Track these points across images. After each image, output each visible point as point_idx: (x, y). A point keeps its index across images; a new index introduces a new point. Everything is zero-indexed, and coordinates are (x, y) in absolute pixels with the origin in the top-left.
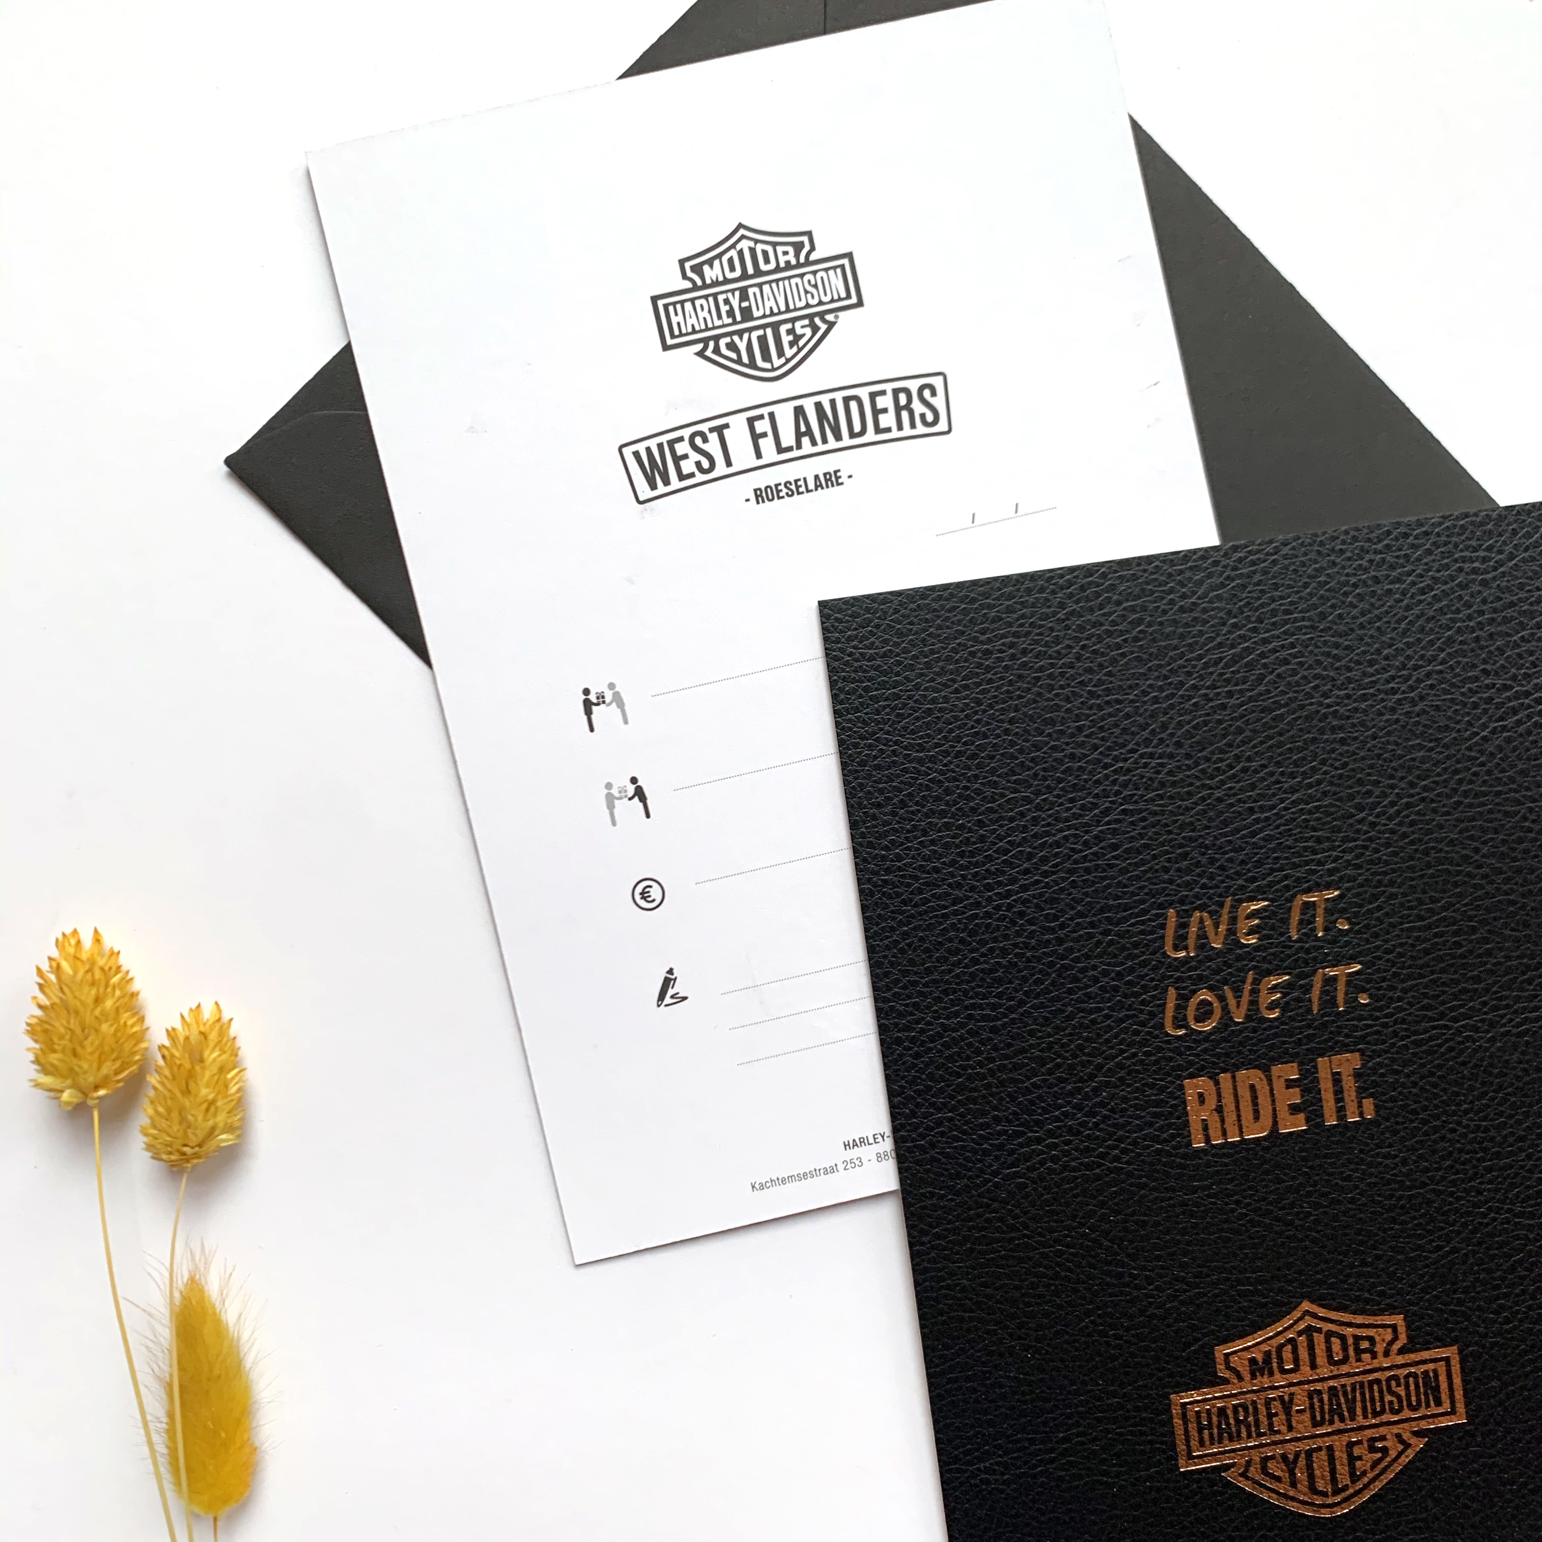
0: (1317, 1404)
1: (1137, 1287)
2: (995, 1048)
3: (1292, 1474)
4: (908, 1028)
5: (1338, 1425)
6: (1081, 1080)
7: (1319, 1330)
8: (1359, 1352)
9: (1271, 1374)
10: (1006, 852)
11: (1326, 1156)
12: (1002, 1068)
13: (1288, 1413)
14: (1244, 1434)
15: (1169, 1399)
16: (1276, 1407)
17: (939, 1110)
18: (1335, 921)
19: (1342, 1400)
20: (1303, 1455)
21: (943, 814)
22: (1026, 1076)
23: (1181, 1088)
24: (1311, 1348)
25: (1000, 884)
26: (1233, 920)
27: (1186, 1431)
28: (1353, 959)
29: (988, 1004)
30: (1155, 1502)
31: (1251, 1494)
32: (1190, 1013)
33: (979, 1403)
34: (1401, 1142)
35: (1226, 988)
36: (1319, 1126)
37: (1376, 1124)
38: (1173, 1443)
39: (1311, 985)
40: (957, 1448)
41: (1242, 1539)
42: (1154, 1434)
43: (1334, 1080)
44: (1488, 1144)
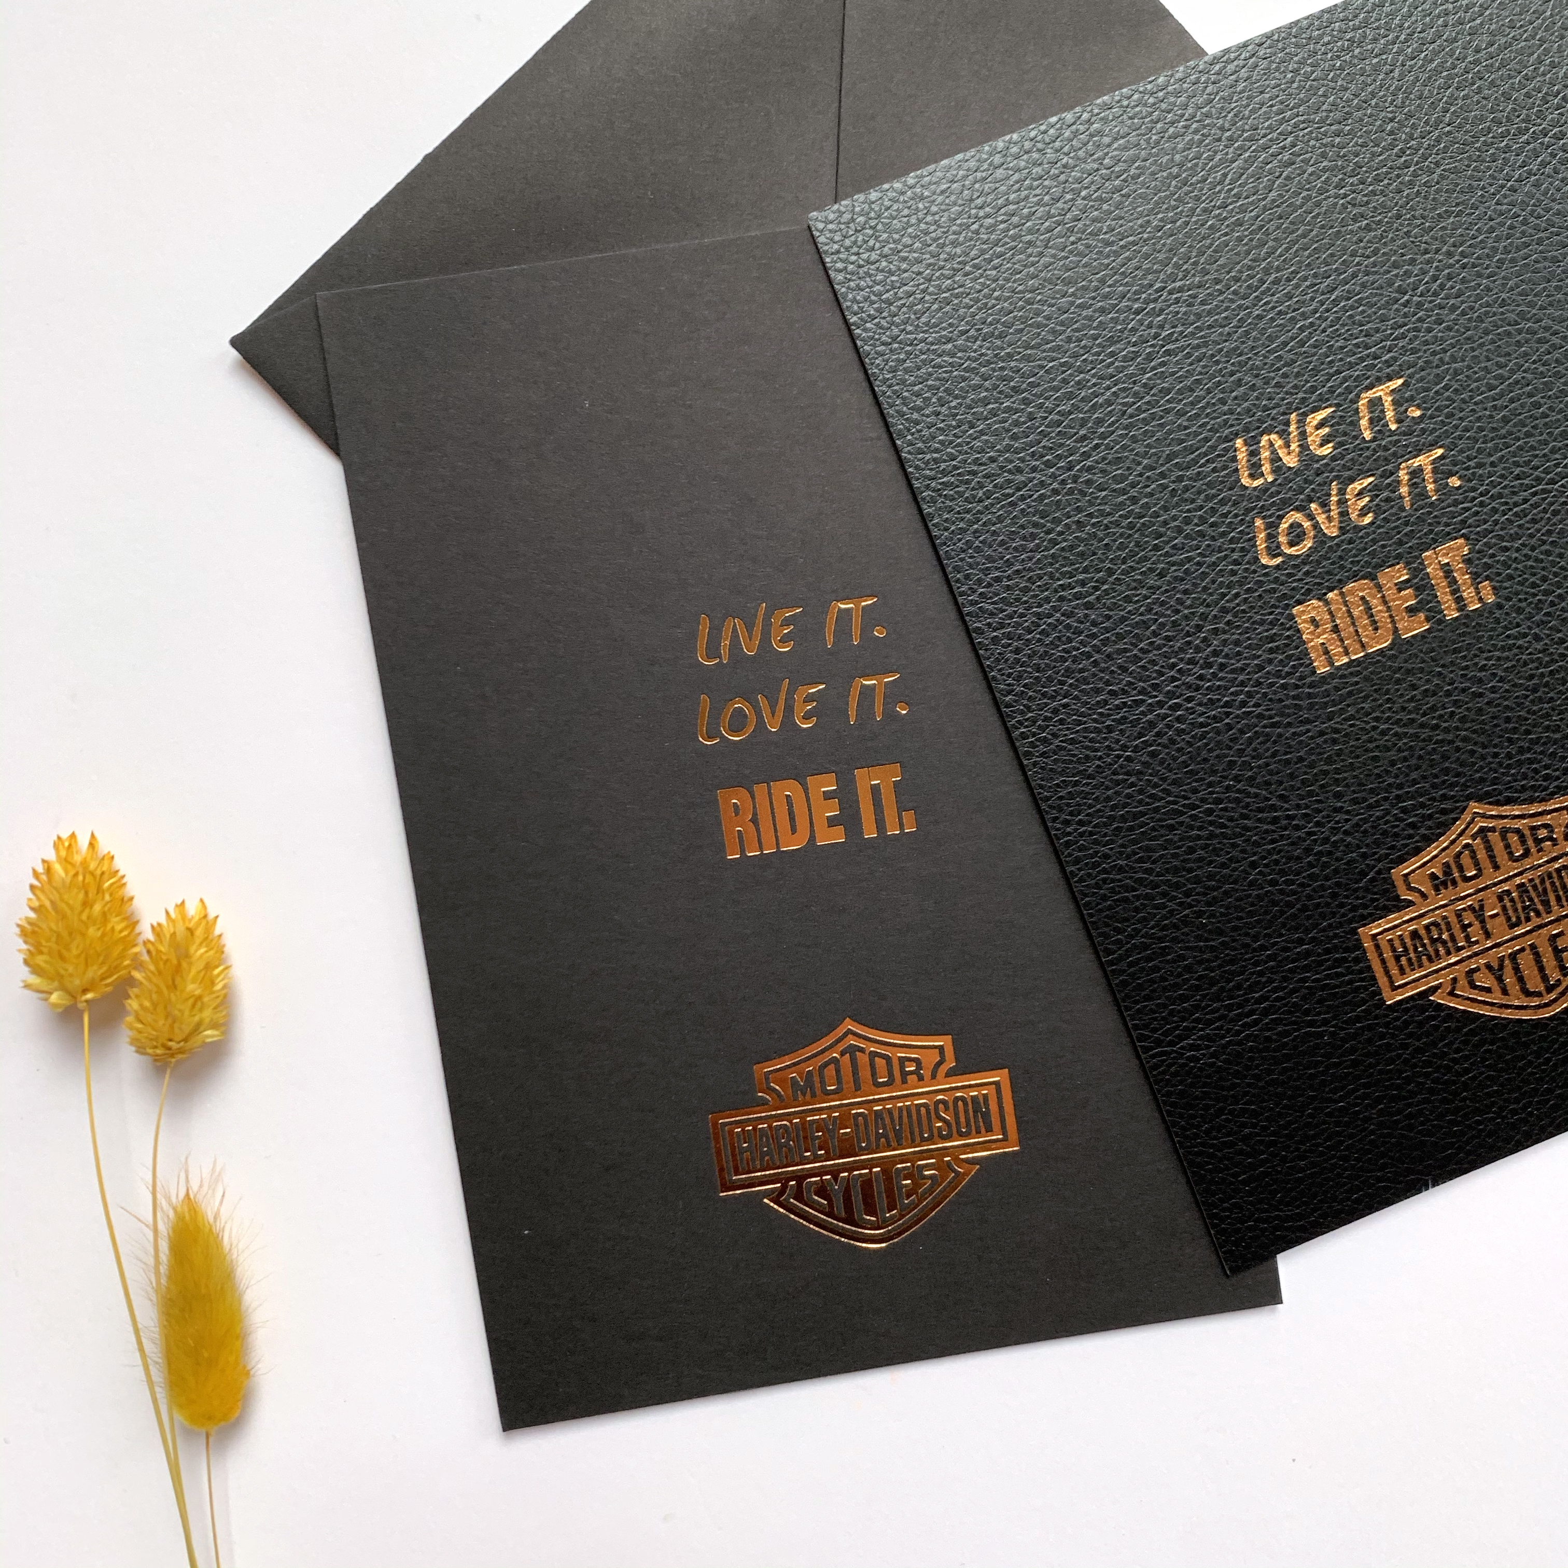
0: (1508, 904)
1: (1297, 828)
2: (1094, 624)
3: (1500, 979)
4: (1002, 626)
5: (1536, 921)
6: (1188, 634)
7: (1493, 830)
8: (1538, 841)
9: (1454, 883)
10: (1059, 423)
11: (1455, 651)
12: (1105, 642)
13: (1483, 923)
14: (1442, 951)
15: (1357, 934)
16: (1468, 918)
17: (1053, 698)
18: (1406, 410)
19: (1533, 894)
20: (1507, 962)
21: (985, 402)
22: (1132, 644)
23: (1292, 617)
24: (1489, 848)
25: (1059, 457)
26: (1303, 435)
27: (1383, 961)
28: (1433, 445)
29: (1076, 582)
30: (1370, 1041)
31: (1464, 1011)
32: (1282, 539)
33: (1166, 980)
34: (1529, 619)
35: (1313, 506)
36: (1440, 622)
37: (1500, 606)
38: (1374, 978)
39: (1399, 482)
40: (1155, 1030)
41: (1466, 1058)
42: (1352, 973)
43: (1445, 572)
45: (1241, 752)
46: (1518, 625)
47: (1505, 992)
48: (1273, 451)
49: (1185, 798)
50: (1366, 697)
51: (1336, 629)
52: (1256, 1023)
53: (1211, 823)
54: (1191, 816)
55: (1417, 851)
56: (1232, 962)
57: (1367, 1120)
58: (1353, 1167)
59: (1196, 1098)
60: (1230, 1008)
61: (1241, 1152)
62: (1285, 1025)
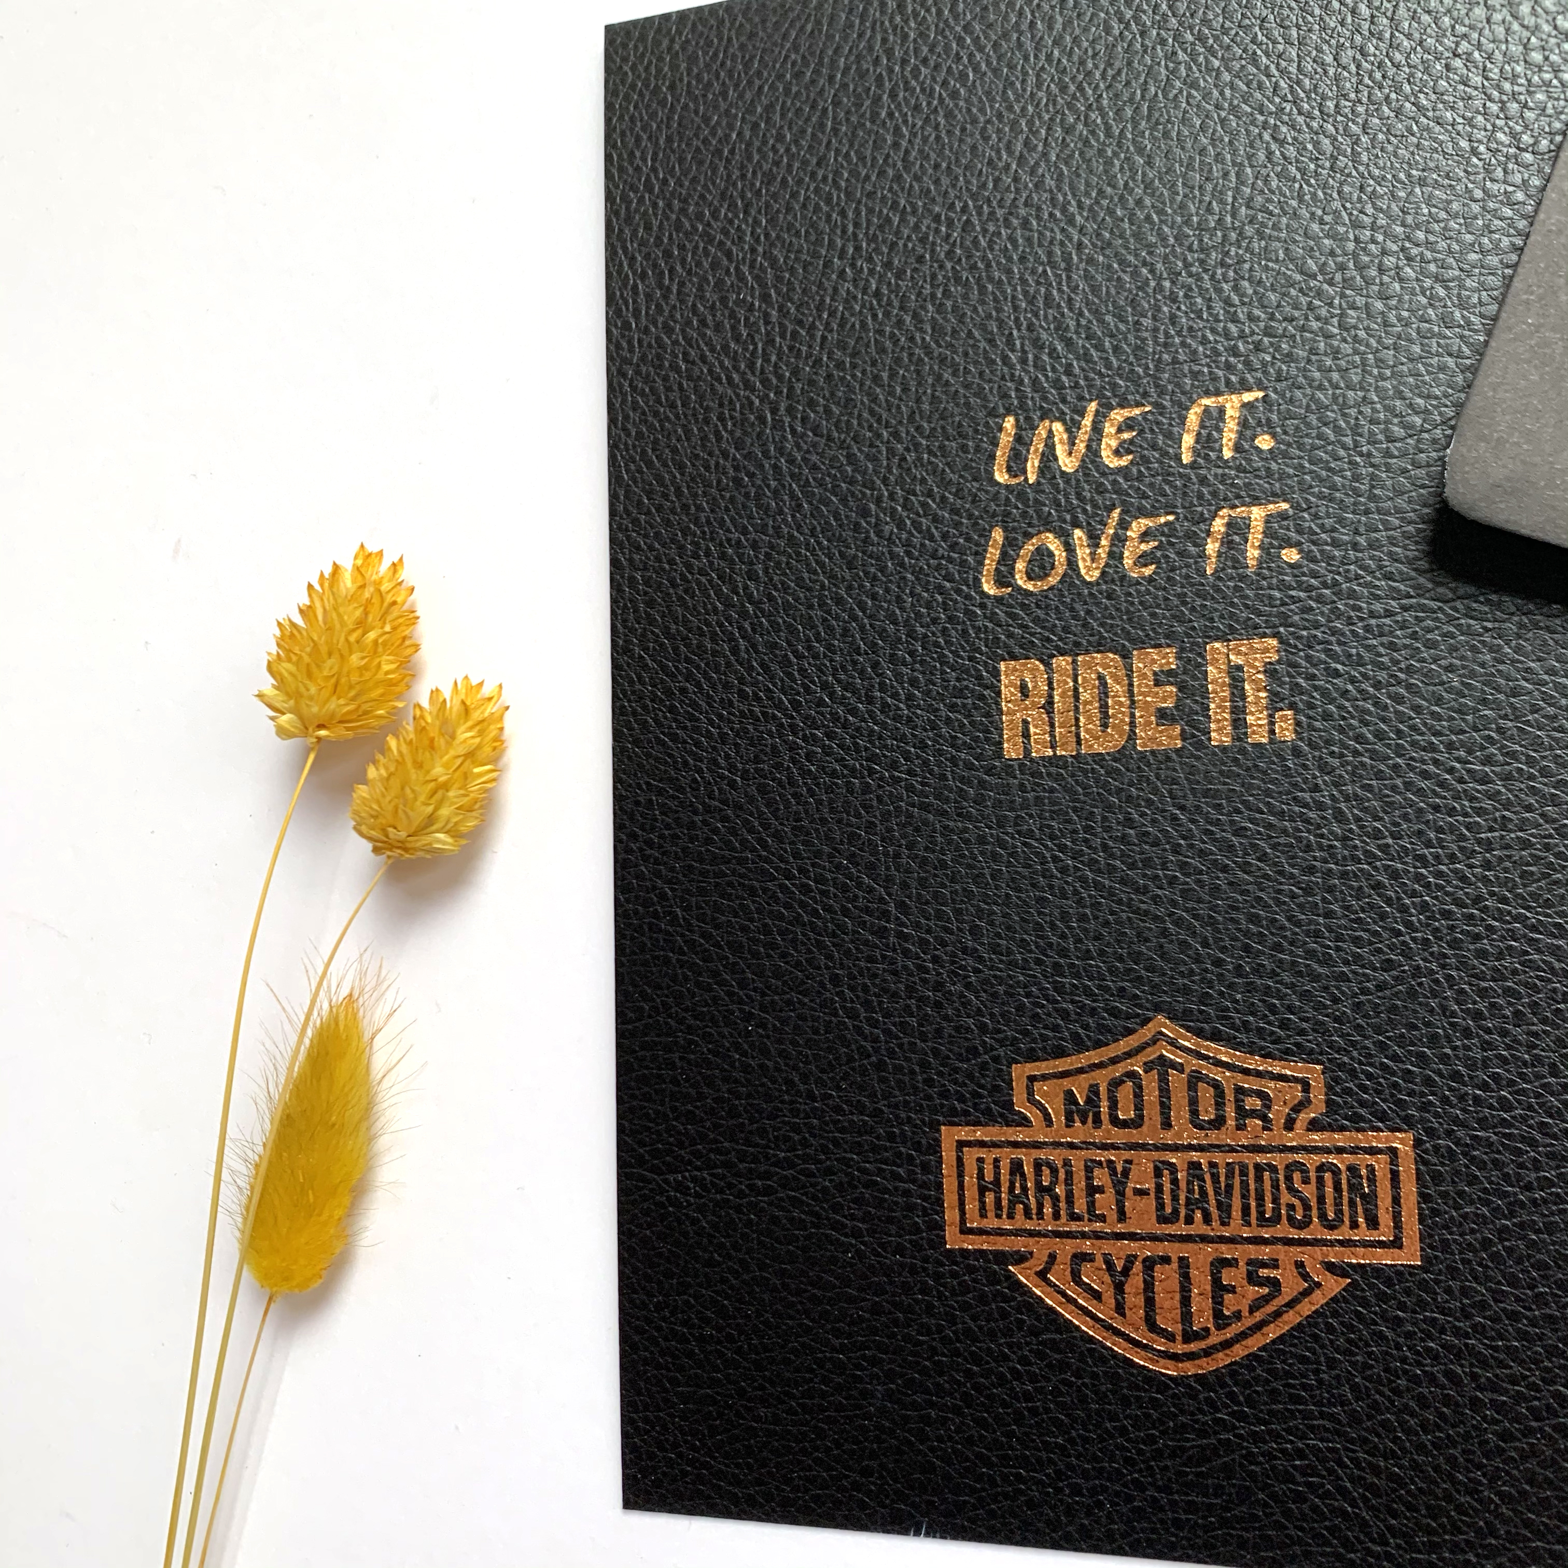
0: (1167, 1187)
3: (1119, 1288)
7: (1180, 1068)
8: (1242, 1113)
11: (1208, 793)
15: (939, 1131)
18: (1254, 437)
23: (996, 674)
26: (1097, 433)
28: (1275, 496)
30: (906, 1288)
31: (1051, 1309)
32: (1020, 565)
33: (679, 1085)
34: (1336, 785)
35: (1078, 533)
36: (1200, 745)
37: (1296, 752)
38: (940, 1202)
40: (642, 1144)
42: (914, 1182)
43: (1233, 678)
44: (1487, 804)
45: (870, 827)
46: (1316, 788)
47: (1120, 1309)
48: (1050, 446)
49: (782, 859)
50: (1059, 814)
51: (1049, 707)
54: (781, 885)
55: (1060, 1053)
56: (768, 1098)
57: (864, 1394)
58: (828, 1450)
59: (660, 1255)
61: (690, 1355)
62: (803, 1212)
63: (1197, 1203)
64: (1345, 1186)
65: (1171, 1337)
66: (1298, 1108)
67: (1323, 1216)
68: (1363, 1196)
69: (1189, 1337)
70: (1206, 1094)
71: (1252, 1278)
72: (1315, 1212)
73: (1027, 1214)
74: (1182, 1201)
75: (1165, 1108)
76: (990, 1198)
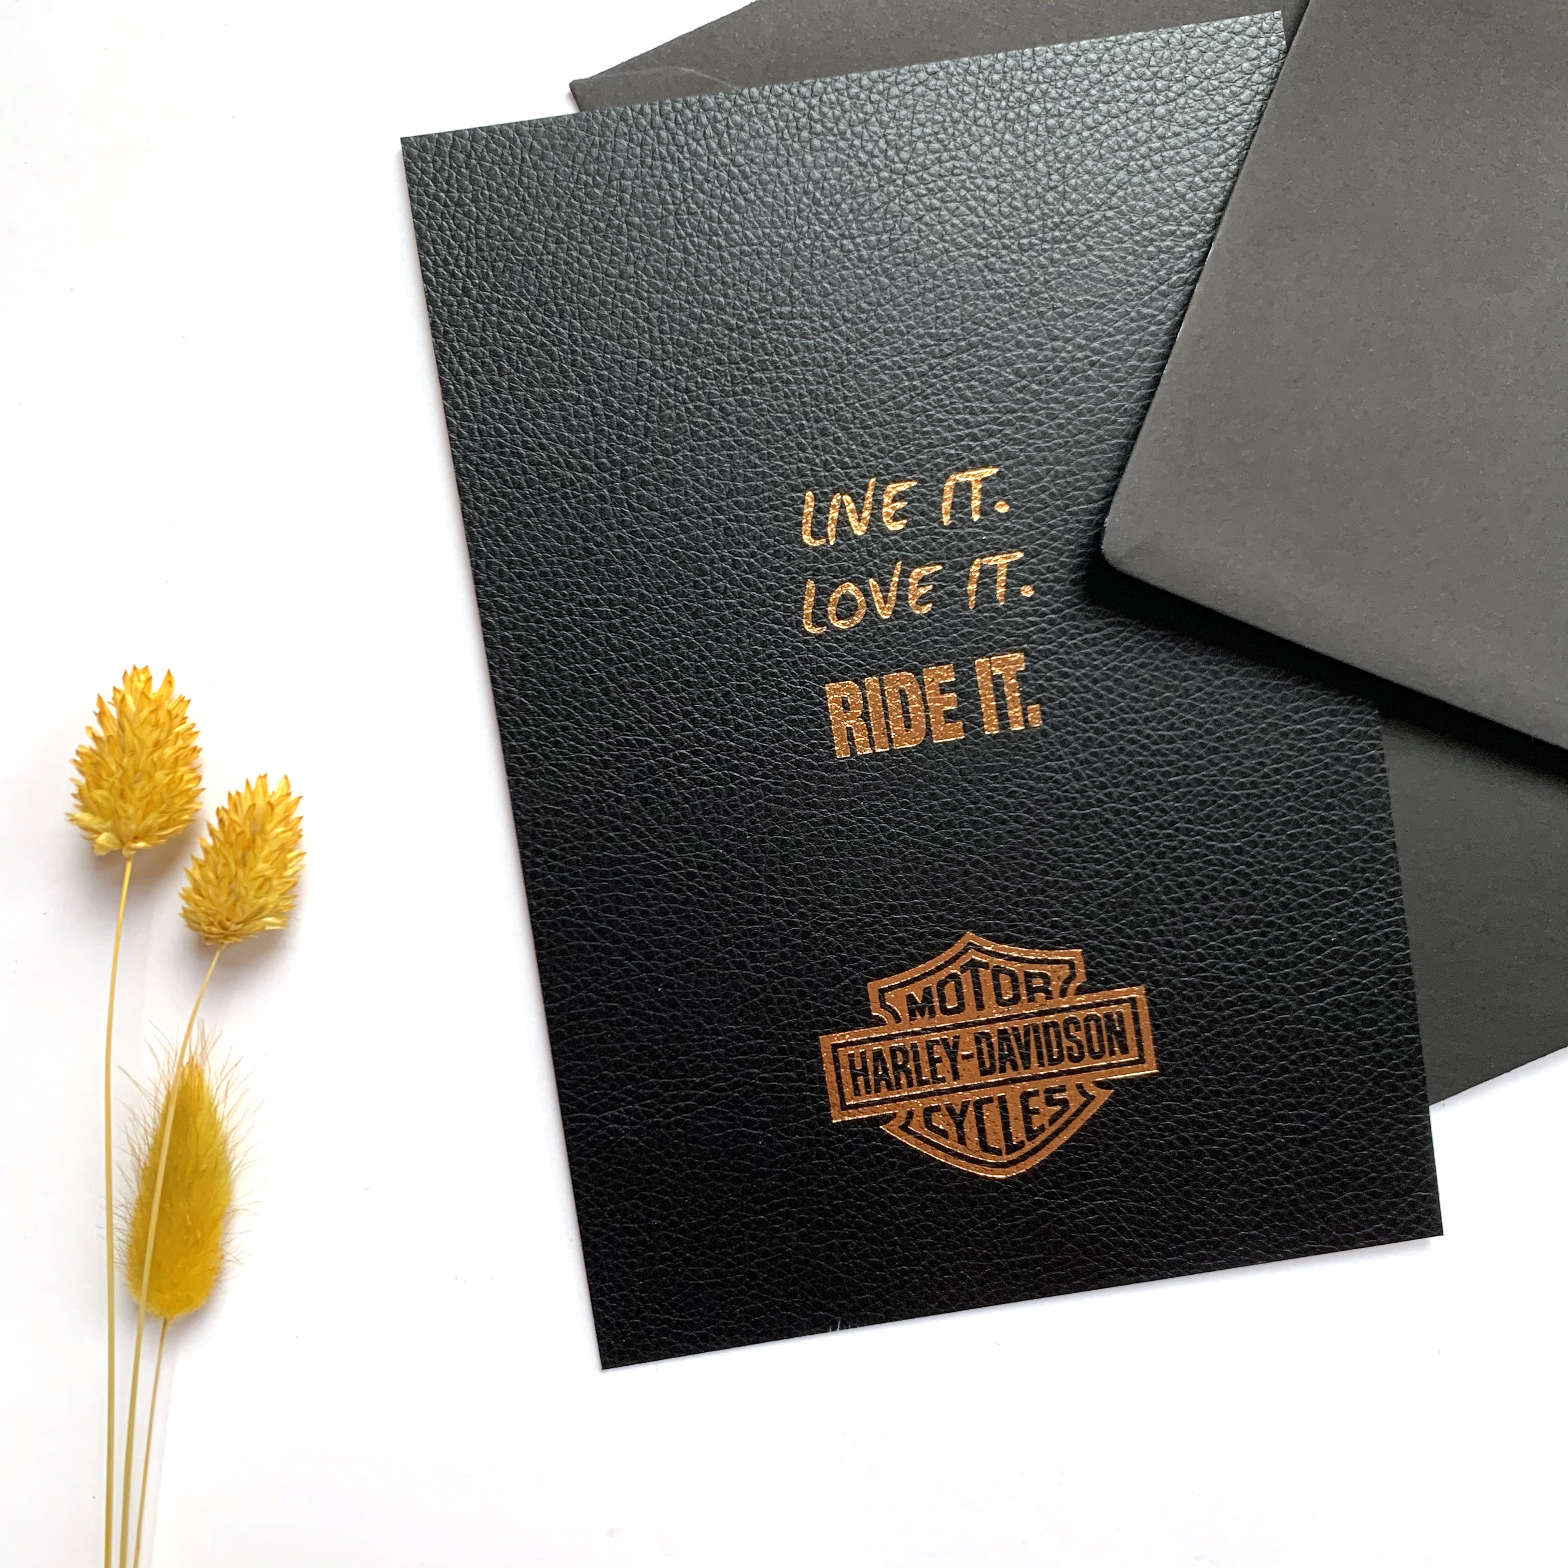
1: (778, 914)
2: (615, 649)
3: (959, 1126)
7: (986, 966)
8: (1031, 990)
9: (932, 1013)
11: (986, 769)
12: (622, 671)
13: (954, 1060)
14: (903, 1081)
15: (817, 1040)
16: (938, 1052)
17: (553, 717)
18: (994, 503)
19: (1014, 1044)
20: (971, 1108)
22: (649, 680)
23: (823, 694)
24: (977, 984)
26: (878, 503)
27: (839, 1077)
28: (1014, 547)
29: (604, 600)
30: (806, 1158)
31: (914, 1151)
32: (831, 609)
33: (605, 1042)
34: (1073, 754)
35: (871, 581)
36: (978, 735)
37: (1044, 733)
38: (824, 1091)
39: (968, 577)
40: (581, 1093)
41: (905, 1201)
42: (803, 1080)
43: (995, 684)
44: (1174, 757)
45: (738, 821)
46: (1060, 758)
47: (962, 1140)
48: (843, 513)
49: (669, 855)
50: (882, 795)
51: (865, 716)
52: (689, 1109)
53: (690, 888)
54: (670, 876)
55: (901, 969)
56: (680, 1039)
57: (783, 1240)
58: (760, 1286)
59: (608, 1174)
60: (666, 1088)
61: (643, 1243)
62: (720, 1118)
63: (1007, 1058)
64: (1104, 1028)
65: (998, 1152)
66: (1068, 981)
67: (1091, 1051)
68: (1117, 1033)
69: (1011, 1149)
70: (1005, 980)
71: (1050, 1102)
72: (1086, 1049)
73: (889, 1087)
74: (997, 1057)
75: (978, 995)
76: (861, 1080)
